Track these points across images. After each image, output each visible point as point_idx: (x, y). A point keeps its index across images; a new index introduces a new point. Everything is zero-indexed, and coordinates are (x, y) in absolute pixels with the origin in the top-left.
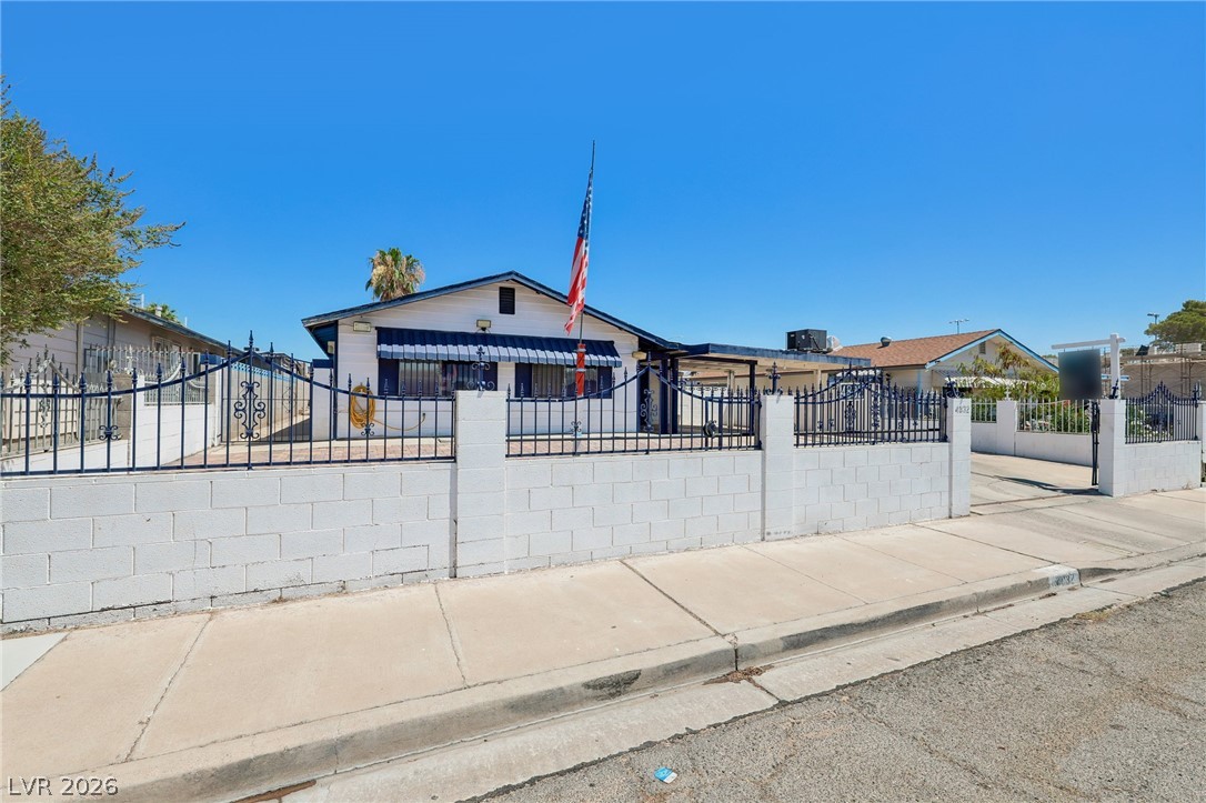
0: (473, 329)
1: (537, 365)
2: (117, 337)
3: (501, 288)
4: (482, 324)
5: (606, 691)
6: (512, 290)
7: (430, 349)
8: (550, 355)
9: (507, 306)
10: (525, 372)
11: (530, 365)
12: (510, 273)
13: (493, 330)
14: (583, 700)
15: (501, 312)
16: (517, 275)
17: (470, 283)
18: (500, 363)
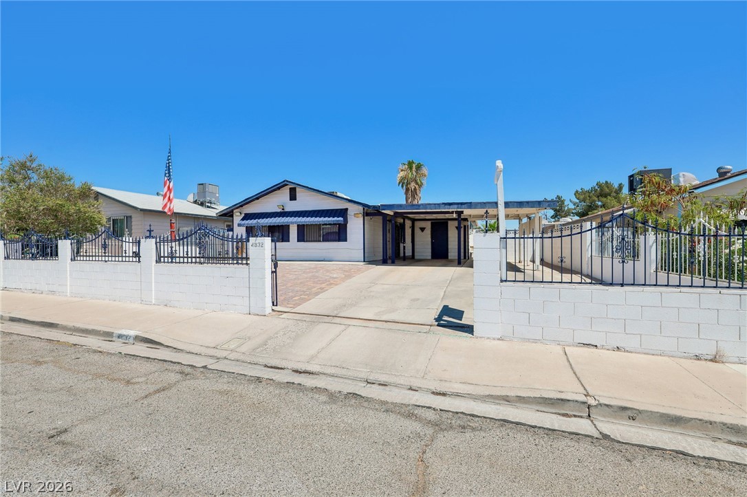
1: (307, 225)
3: (290, 188)
4: (283, 207)
6: (295, 188)
8: (313, 219)
9: (293, 197)
10: (301, 229)
11: (304, 225)
12: (284, 181)
13: (286, 210)
15: (290, 200)
16: (287, 181)
18: (291, 225)
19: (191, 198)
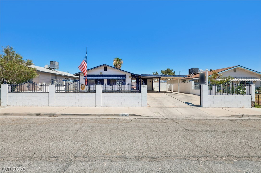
0: (100, 74)
1: (111, 80)
2: (57, 77)
3: (104, 67)
4: (101, 73)
5: (37, 115)
6: (106, 67)
7: (93, 78)
8: (113, 78)
9: (105, 70)
10: (108, 81)
11: (110, 80)
13: (103, 74)
14: (34, 115)
15: (104, 71)
17: (97, 67)
18: (104, 80)
19: (46, 66)
